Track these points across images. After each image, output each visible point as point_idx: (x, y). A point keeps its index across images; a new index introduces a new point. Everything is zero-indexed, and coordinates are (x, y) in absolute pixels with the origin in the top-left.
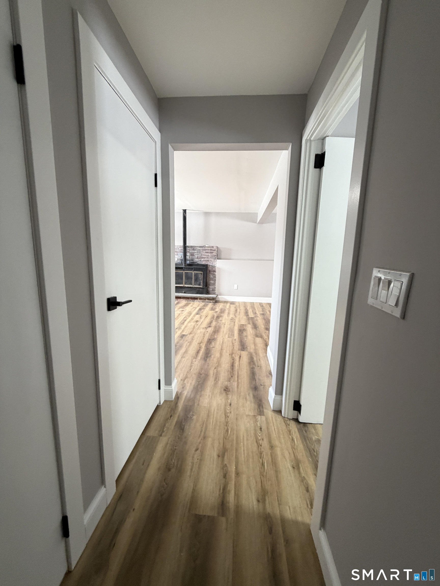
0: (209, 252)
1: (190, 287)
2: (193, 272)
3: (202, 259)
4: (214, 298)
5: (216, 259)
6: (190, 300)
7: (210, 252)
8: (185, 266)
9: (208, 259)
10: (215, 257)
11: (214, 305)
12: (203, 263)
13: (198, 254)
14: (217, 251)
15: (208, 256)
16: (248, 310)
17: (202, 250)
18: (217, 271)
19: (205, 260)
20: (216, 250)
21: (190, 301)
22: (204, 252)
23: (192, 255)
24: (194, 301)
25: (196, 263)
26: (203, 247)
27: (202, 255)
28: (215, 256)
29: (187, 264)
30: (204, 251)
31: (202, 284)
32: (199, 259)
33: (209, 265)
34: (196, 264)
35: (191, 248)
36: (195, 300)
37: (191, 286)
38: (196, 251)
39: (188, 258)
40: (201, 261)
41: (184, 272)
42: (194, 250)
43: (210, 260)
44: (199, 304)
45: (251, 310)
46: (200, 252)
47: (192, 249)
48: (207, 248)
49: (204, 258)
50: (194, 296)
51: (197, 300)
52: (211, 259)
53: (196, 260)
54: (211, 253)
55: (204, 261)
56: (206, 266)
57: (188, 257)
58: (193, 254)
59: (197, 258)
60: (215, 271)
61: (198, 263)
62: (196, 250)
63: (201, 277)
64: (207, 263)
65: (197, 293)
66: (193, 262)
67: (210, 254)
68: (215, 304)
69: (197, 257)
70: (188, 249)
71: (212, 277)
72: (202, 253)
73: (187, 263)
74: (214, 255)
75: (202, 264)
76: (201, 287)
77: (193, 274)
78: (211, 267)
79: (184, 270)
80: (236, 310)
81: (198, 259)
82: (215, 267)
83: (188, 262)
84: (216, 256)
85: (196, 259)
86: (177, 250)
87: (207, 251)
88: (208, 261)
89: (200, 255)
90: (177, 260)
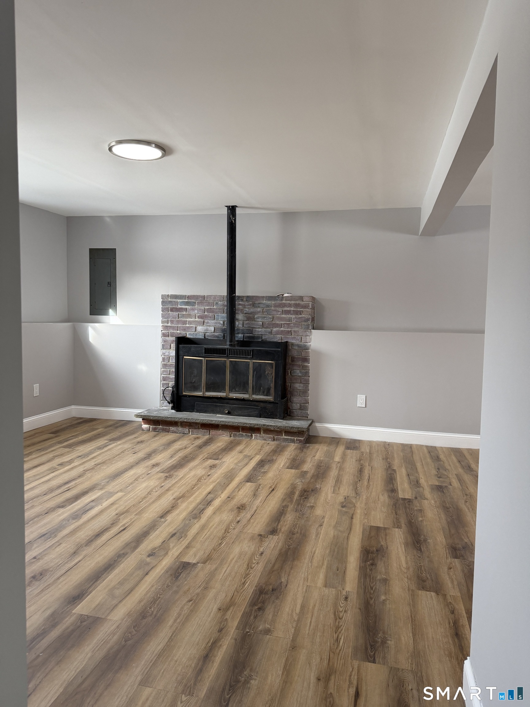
0: (292, 312)
1: (243, 400)
2: (251, 362)
3: (275, 329)
4: (303, 431)
5: (308, 328)
6: (241, 433)
7: (293, 310)
8: (231, 345)
9: (290, 330)
10: (306, 323)
11: (302, 449)
12: (278, 338)
13: (265, 317)
14: (313, 308)
15: (290, 320)
16: (394, 471)
17: (275, 306)
18: (311, 358)
19: (282, 331)
20: (309, 306)
21: (242, 436)
22: (279, 311)
23: (250, 317)
24: (251, 436)
25: (258, 338)
26: (277, 300)
27: (273, 318)
28: (307, 320)
29: (238, 341)
30: (280, 310)
31: (272, 391)
32: (267, 328)
33: (292, 344)
34: (260, 340)
35: (246, 301)
36: (253, 435)
37: (246, 396)
38: (259, 309)
39: (241, 326)
40: (271, 333)
41: (228, 361)
42: (254, 305)
43: (294, 331)
44: (262, 446)
45: (404, 471)
46: (268, 312)
47: (250, 305)
48: (286, 300)
49: (281, 326)
50: (251, 424)
51: (258, 435)
52: (296, 329)
53: (258, 332)
54: (296, 313)
55: (278, 333)
56: (285, 346)
57: (238, 324)
58: (251, 315)
59: (263, 326)
60: (306, 360)
61: (263, 338)
62: (259, 307)
63: (270, 373)
64: (287, 337)
65: (260, 416)
66: (251, 335)
67: (293, 316)
68: (304, 447)
69: (261, 323)
70: (240, 304)
71: (300, 375)
72: (274, 313)
73: (236, 339)
74: (303, 319)
75: (275, 340)
76: (270, 398)
77: (251, 366)
78: (296, 348)
79: (228, 357)
80: (361, 471)
81: (263, 330)
82: (308, 349)
83: (240, 336)
84: (309, 322)
85: (260, 330)
86: (214, 307)
87: (288, 309)
88: (289, 333)
89: (270, 318)
90: (213, 330)
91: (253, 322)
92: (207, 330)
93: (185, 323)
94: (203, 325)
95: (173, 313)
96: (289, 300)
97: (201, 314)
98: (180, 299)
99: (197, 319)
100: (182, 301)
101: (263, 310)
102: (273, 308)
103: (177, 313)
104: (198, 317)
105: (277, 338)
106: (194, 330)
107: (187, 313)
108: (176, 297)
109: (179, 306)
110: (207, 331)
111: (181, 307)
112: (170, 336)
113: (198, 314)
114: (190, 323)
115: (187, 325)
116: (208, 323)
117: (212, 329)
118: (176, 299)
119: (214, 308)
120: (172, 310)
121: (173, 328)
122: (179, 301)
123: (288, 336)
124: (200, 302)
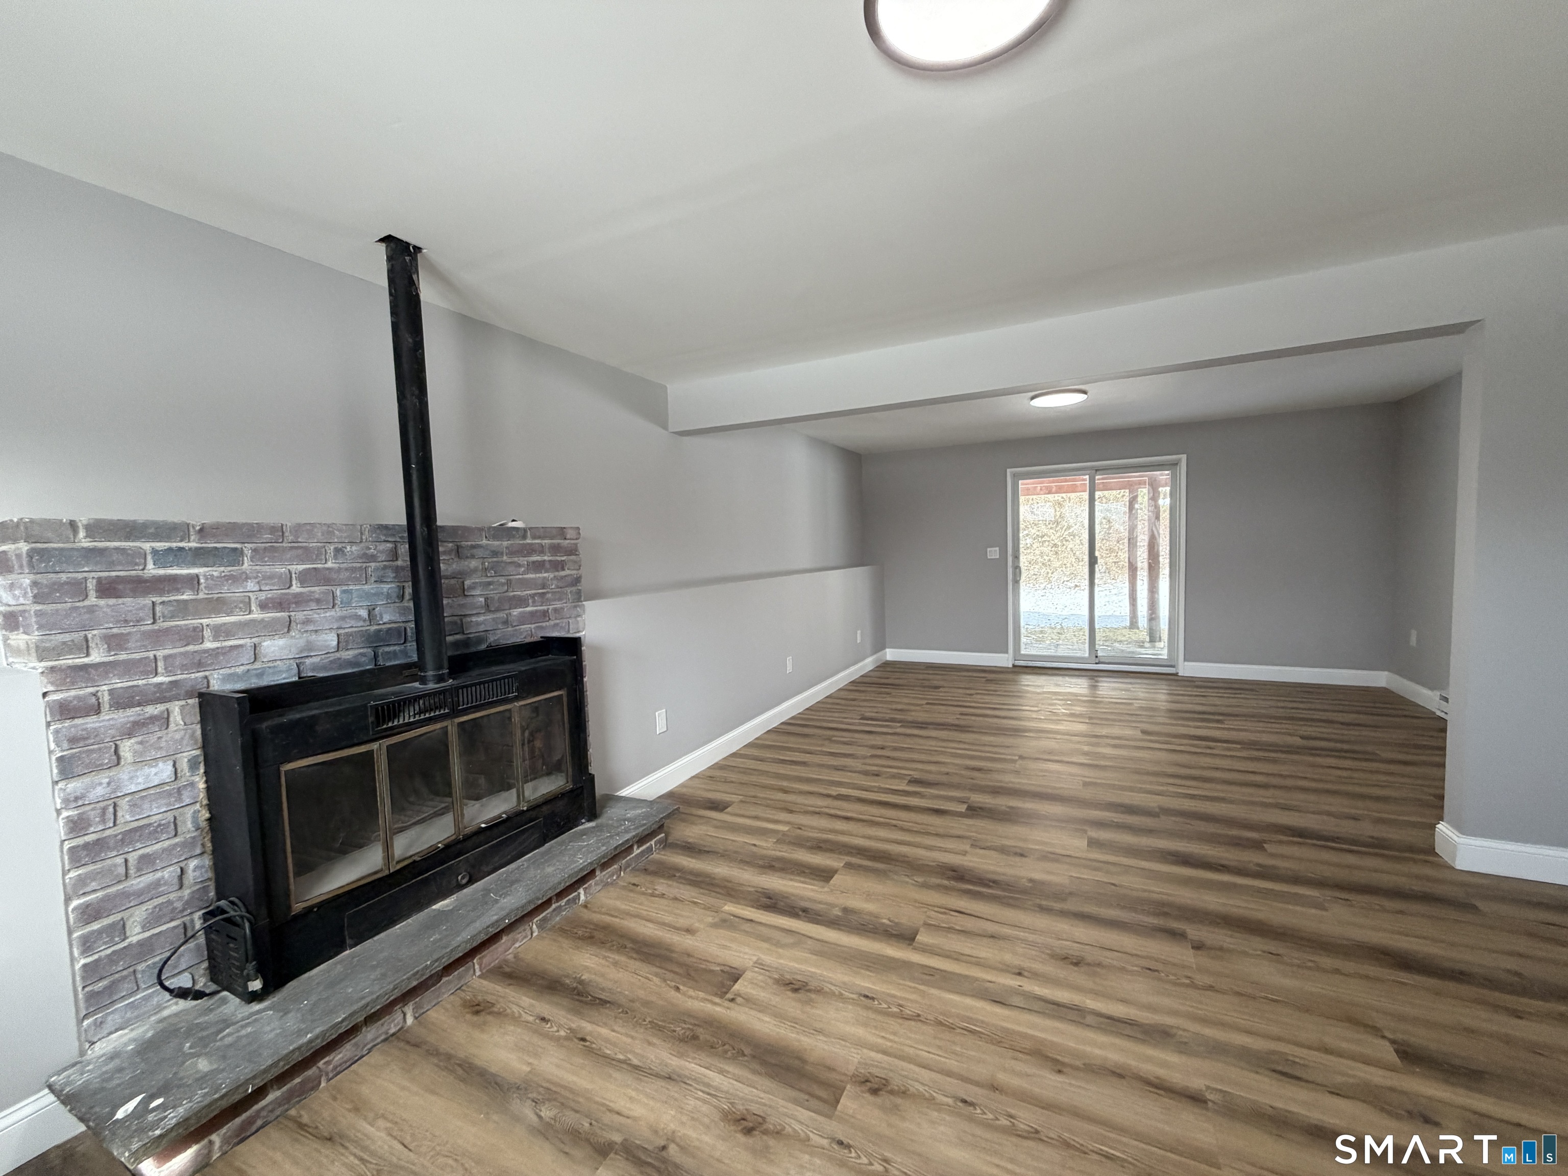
0: (547, 565)
2: (515, 708)
3: (516, 612)
7: (550, 561)
9: (545, 608)
10: (574, 589)
12: (528, 633)
13: (490, 583)
15: (544, 584)
17: (512, 552)
19: (532, 614)
22: (519, 566)
25: (480, 640)
26: (514, 537)
27: (509, 583)
28: (576, 581)
30: (523, 561)
32: (498, 610)
34: (483, 647)
38: (473, 563)
40: (506, 622)
41: (448, 727)
42: (458, 552)
43: (555, 610)
46: (497, 569)
47: (449, 552)
48: (534, 538)
49: (521, 602)
52: (558, 605)
53: (478, 624)
54: (556, 567)
55: (523, 619)
59: (487, 607)
61: (492, 639)
62: (473, 557)
64: (541, 628)
66: (458, 637)
67: (550, 575)
69: (482, 599)
72: (511, 569)
74: (569, 579)
77: (516, 719)
81: (489, 617)
85: (481, 618)
86: (329, 565)
87: (538, 558)
88: (545, 616)
89: (503, 584)
90: (335, 643)
91: (462, 601)
92: (309, 647)
93: (196, 635)
94: (289, 631)
95: (112, 601)
96: (539, 537)
97: (272, 592)
98: (156, 537)
99: (257, 614)
100: (170, 549)
101: (483, 564)
102: (505, 558)
103: (147, 601)
104: (263, 606)
105: (521, 633)
106: (248, 656)
107: (201, 596)
108: (131, 530)
109: (152, 570)
110: (310, 650)
111: (162, 572)
112: (106, 706)
113: (263, 596)
114: (219, 632)
115: (209, 645)
116: (307, 621)
117: (331, 640)
118: (127, 538)
119: (328, 569)
120: (107, 589)
121: (127, 668)
122: (147, 546)
123: (544, 624)
124: (265, 548)
